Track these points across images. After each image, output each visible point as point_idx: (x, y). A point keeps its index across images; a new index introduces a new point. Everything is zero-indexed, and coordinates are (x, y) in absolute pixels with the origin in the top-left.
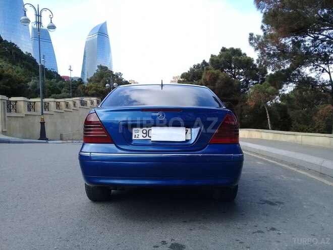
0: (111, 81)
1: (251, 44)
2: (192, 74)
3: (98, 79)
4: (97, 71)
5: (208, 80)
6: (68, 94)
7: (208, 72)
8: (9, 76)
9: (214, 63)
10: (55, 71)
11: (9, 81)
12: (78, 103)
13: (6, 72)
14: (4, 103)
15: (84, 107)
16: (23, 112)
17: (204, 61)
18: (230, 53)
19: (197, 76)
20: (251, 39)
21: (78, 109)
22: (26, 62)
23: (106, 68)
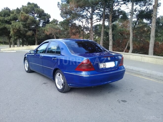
1: (58, 7)
2: (4, 13)
5: (23, 19)
7: (23, 15)
9: (25, 10)
17: (18, 8)
18: (33, 6)
19: (7, 14)
20: (58, 5)
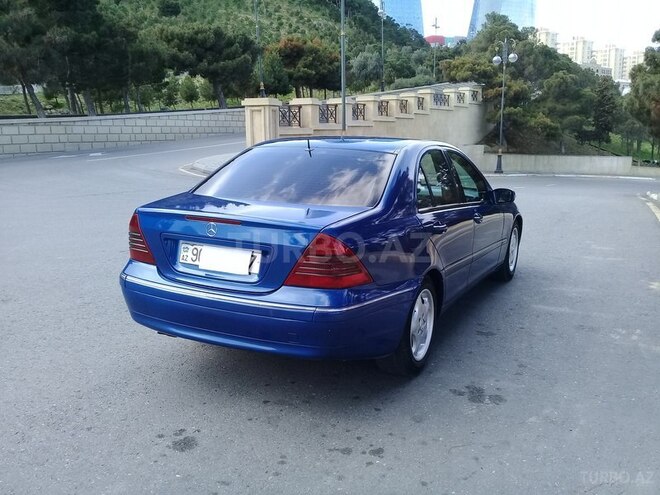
0: (505, 49)
3: (483, 45)
4: (485, 26)
6: (427, 77)
8: (314, 51)
10: (413, 28)
11: (314, 59)
12: (429, 100)
13: (309, 43)
14: (274, 111)
15: (443, 107)
16: (311, 126)
21: (428, 112)
22: (359, 15)
23: (504, 20)
